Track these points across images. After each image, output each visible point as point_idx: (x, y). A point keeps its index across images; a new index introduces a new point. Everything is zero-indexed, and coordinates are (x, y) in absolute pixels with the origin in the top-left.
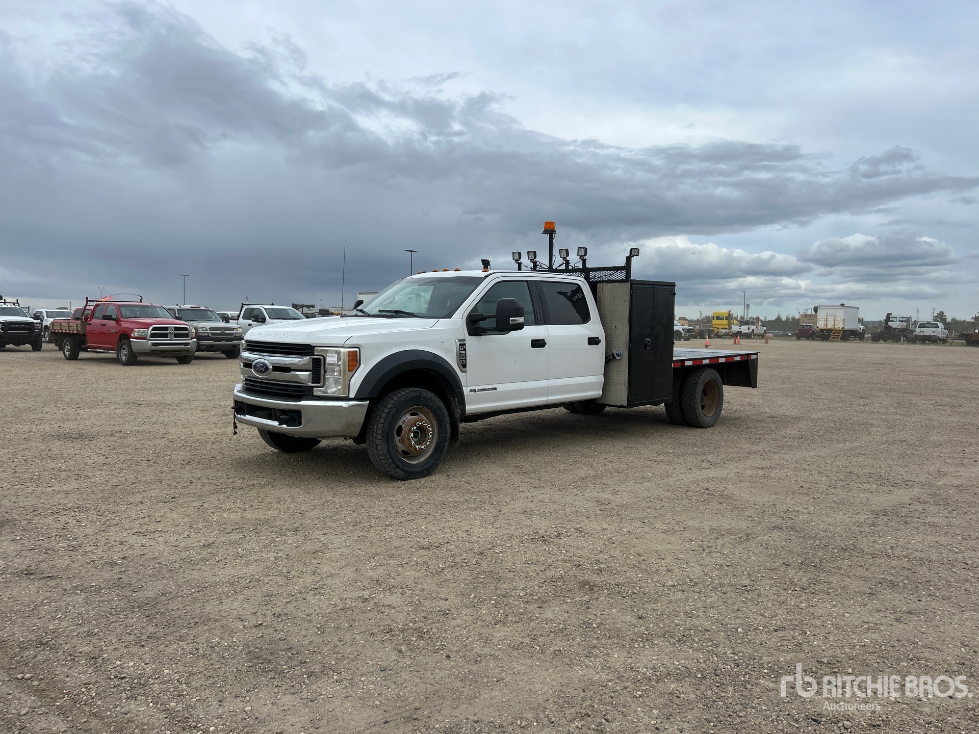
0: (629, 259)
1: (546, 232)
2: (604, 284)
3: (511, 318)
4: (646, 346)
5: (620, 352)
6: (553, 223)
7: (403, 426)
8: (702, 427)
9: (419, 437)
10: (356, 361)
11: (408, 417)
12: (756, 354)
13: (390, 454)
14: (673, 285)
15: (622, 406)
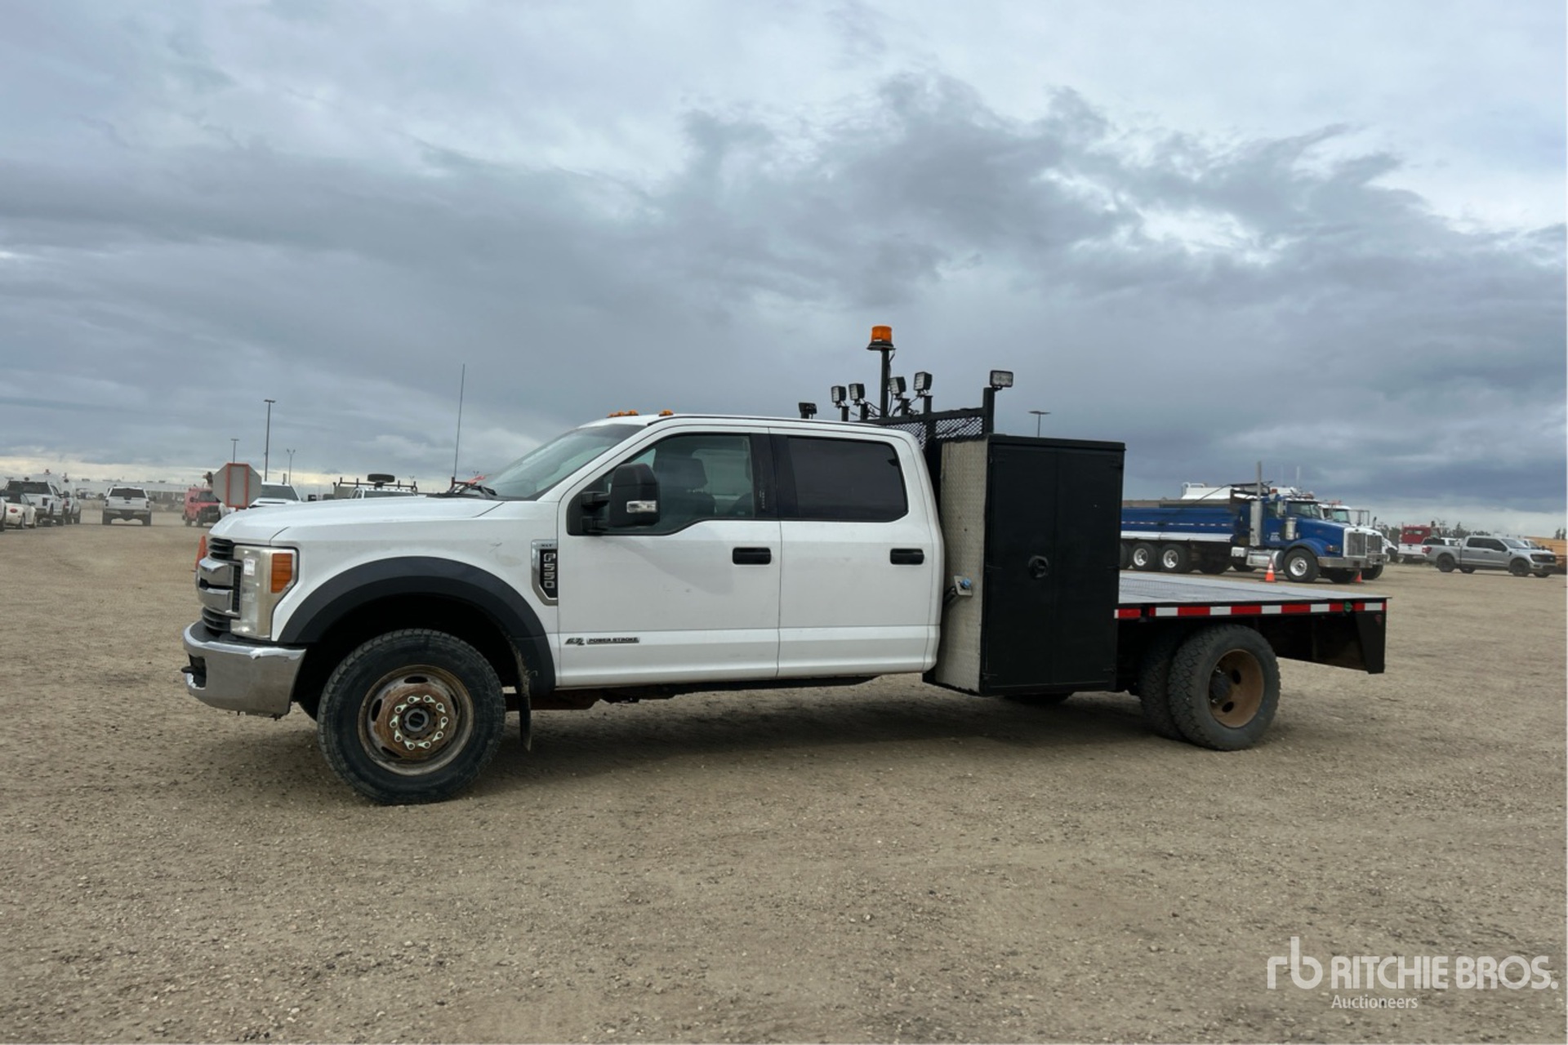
0: (989, 395)
1: (873, 346)
2: (952, 443)
3: (629, 503)
4: (1033, 571)
5: (967, 582)
6: (887, 330)
7: (384, 701)
8: (1215, 749)
9: (425, 725)
10: (291, 572)
11: (401, 685)
12: (1383, 601)
13: (344, 752)
14: (1118, 449)
15: (971, 692)
